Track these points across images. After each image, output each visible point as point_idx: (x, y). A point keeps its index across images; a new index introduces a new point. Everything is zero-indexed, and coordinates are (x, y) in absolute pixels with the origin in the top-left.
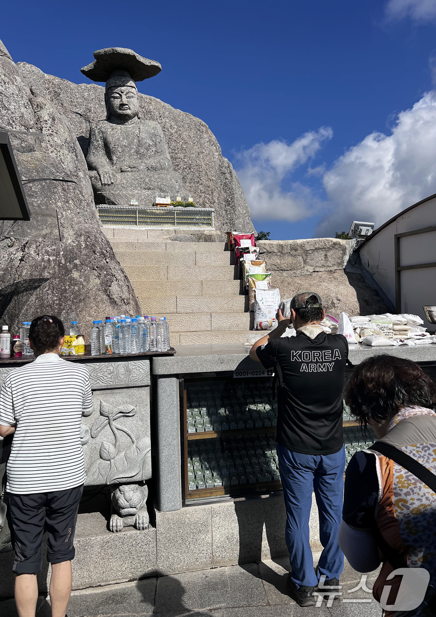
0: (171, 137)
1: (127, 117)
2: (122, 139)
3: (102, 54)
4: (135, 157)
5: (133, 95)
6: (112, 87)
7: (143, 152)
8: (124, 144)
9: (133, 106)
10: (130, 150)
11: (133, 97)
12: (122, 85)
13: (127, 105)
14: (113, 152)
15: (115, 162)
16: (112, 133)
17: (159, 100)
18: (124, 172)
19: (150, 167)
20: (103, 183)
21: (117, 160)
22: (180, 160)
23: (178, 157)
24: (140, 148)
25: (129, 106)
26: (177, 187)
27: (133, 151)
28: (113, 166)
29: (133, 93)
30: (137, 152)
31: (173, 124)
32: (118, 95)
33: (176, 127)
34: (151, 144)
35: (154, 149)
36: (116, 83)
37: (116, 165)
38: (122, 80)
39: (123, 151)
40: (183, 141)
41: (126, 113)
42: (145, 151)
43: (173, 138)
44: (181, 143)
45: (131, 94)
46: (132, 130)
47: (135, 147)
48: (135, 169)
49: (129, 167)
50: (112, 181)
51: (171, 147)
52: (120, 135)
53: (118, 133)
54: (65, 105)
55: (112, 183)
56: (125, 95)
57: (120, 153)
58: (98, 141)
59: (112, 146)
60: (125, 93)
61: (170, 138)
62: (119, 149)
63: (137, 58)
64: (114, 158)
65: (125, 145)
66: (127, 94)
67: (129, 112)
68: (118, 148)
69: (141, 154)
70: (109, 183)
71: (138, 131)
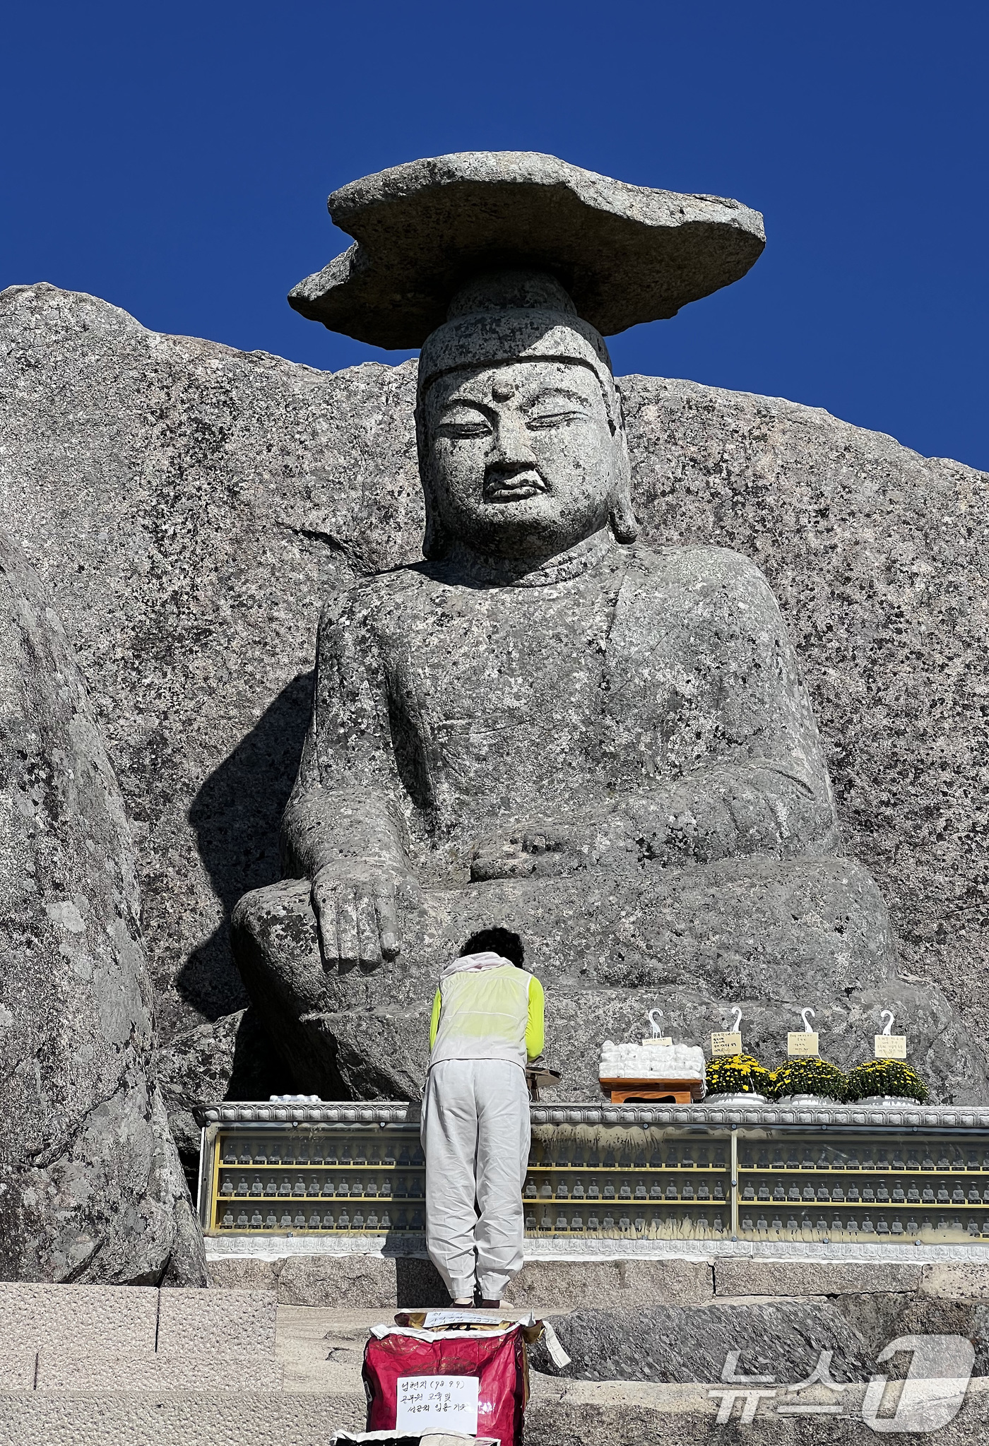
0: (885, 634)
1: (533, 539)
2: (495, 674)
3: (373, 201)
4: (577, 780)
5: (573, 405)
6: (441, 373)
7: (631, 746)
8: (509, 702)
9: (570, 469)
10: (547, 736)
11: (568, 418)
12: (500, 355)
13: (528, 466)
14: (436, 756)
15: (446, 817)
16: (434, 640)
17: (817, 415)
18: (485, 878)
19: (662, 836)
20: (333, 953)
21: (462, 803)
22: (947, 776)
23: (935, 756)
24: (608, 721)
25: (545, 470)
26: (842, 959)
27: (564, 740)
28: (434, 847)
29: (569, 395)
30: (592, 750)
31: (905, 550)
32: (475, 416)
33: (924, 567)
34: (687, 690)
35: (707, 724)
36: (464, 350)
37: (456, 838)
38: (504, 329)
39: (497, 749)
40: (969, 656)
41: (527, 517)
42: (646, 739)
43: (904, 637)
44: (956, 668)
45: (561, 400)
46: (561, 613)
47: (575, 718)
48: (557, 856)
49: (525, 848)
50: (391, 941)
51: (889, 697)
52: (482, 648)
53: (470, 639)
54: (245, 496)
55: (389, 955)
56: (521, 408)
57: (480, 759)
58: (353, 696)
59: (429, 719)
60: (514, 402)
61: (880, 643)
62: (474, 738)
63: (586, 195)
64: (445, 793)
65: (511, 711)
66: (533, 401)
67: (541, 507)
68: (466, 728)
69: (614, 756)
70: (371, 952)
71: (600, 620)
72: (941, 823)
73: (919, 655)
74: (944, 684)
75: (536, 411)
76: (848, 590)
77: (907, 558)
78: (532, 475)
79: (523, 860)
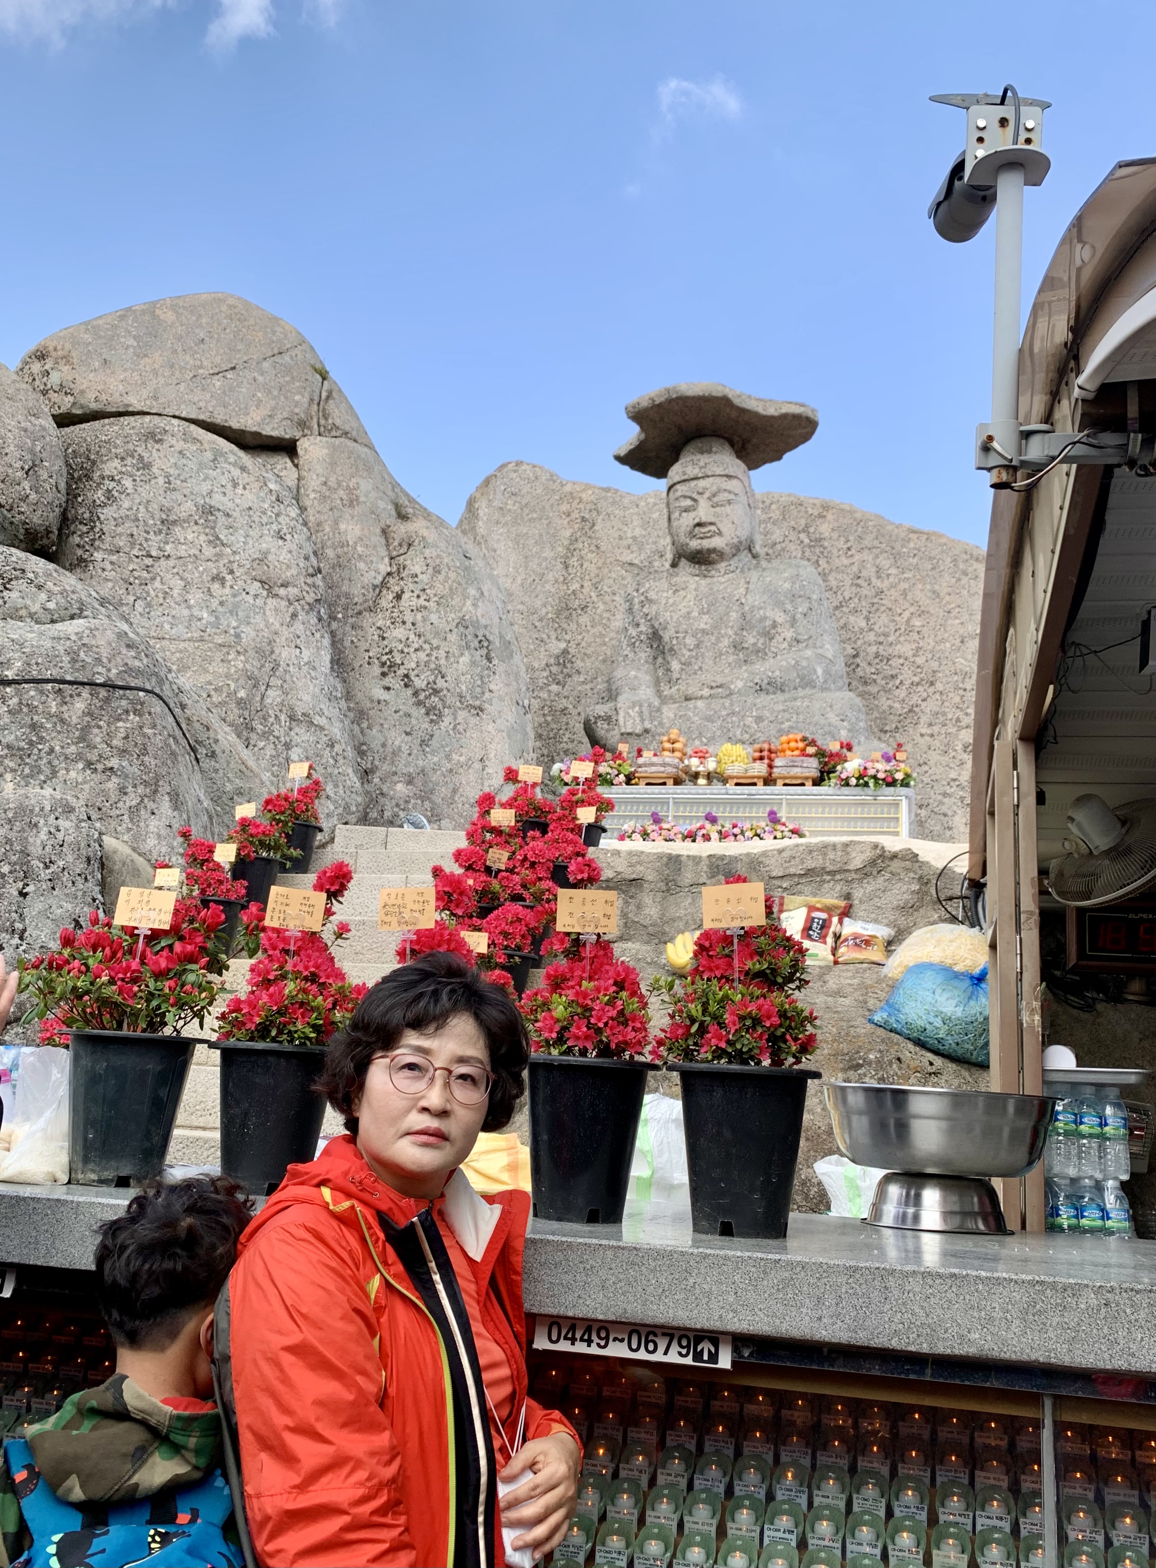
14: (671, 649)
18: (690, 699)
21: (682, 669)
28: (670, 688)
35: (788, 634)
41: (710, 546)
47: (731, 633)
48: (720, 690)
49: (707, 687)
52: (691, 603)
53: (687, 600)
59: (668, 634)
62: (688, 641)
64: (675, 665)
70: (639, 729)
71: (742, 590)
72: (898, 682)
73: (890, 609)
74: (901, 621)
75: (715, 499)
76: (859, 581)
77: (887, 567)
78: (713, 528)
79: (706, 692)
